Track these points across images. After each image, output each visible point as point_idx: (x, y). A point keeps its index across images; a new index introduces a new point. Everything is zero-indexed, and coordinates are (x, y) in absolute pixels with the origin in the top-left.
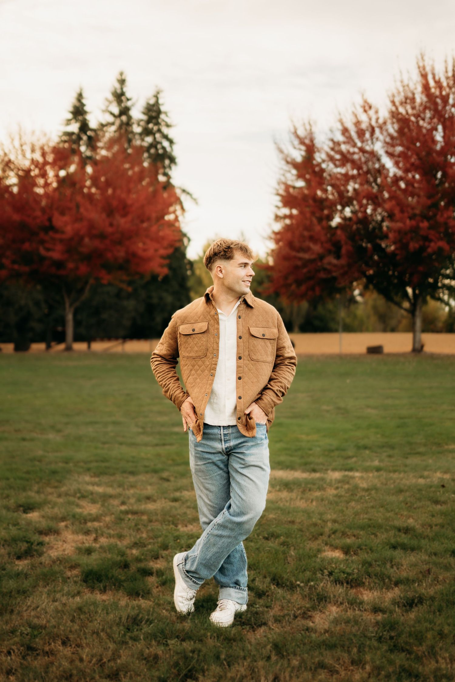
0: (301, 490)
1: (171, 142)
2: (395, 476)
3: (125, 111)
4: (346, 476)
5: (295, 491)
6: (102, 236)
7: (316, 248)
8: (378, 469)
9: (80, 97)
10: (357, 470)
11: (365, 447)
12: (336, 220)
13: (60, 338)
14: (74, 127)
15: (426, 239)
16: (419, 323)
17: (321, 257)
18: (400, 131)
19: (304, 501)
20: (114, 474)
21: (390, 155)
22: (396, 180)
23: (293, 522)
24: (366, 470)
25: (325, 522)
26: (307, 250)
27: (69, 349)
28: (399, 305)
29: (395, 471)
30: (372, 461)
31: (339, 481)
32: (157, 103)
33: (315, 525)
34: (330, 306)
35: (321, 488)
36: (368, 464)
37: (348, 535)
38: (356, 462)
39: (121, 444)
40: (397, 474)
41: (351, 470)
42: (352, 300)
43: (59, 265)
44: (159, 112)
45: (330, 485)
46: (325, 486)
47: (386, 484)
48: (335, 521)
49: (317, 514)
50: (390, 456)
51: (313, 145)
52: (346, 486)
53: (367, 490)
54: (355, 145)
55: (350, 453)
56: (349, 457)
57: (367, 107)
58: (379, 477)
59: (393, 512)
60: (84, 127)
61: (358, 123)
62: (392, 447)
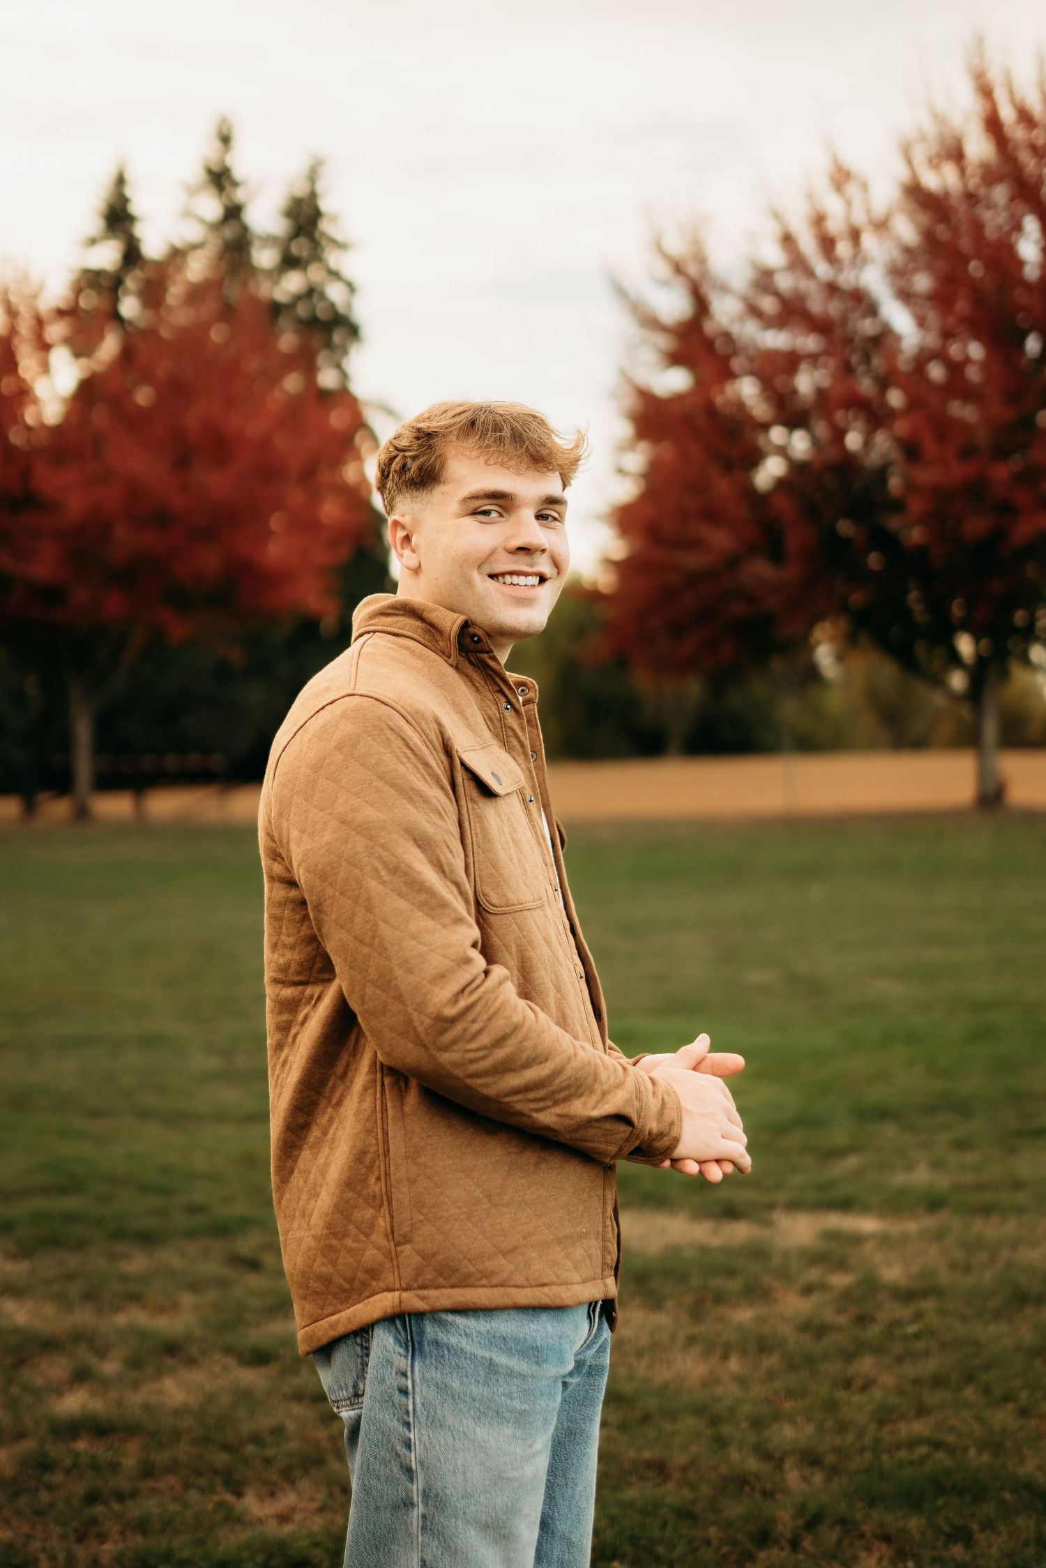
0: (689, 1299)
1: (351, 288)
2: (991, 1229)
3: (233, 213)
4: (832, 1236)
5: (670, 1304)
6: (162, 519)
7: (720, 540)
8: (934, 1203)
9: (121, 181)
10: (866, 1209)
11: (883, 1114)
12: (771, 470)
13: (61, 783)
14: (107, 256)
15: (1006, 509)
16: (990, 729)
17: (733, 563)
18: (929, 237)
19: (696, 1350)
20: (81, 1245)
21: (906, 296)
22: (923, 358)
23: (660, 1469)
24: (895, 1204)
25: (774, 1459)
26: (697, 544)
27: (82, 813)
28: (938, 681)
29: (987, 1210)
30: (910, 1167)
31: (814, 1258)
32: (313, 196)
33: (741, 1482)
34: (758, 688)
35: (756, 1293)
36: (899, 1179)
37: (862, 1536)
38: (858, 1173)
39: (144, 1115)
40: (994, 1220)
41: (846, 1205)
42: (812, 674)
43: (52, 595)
44: (316, 215)
45: (784, 1275)
46: (767, 1280)
47: (967, 1269)
48: (811, 1459)
49: (744, 1425)
50: (961, 1145)
51: (705, 273)
52: (840, 1280)
53: (906, 1295)
54: (809, 273)
55: (839, 1135)
56: (834, 1154)
57: (841, 178)
58: (939, 1236)
59: (1010, 1406)
60: (132, 255)
61: (819, 220)
62: (963, 1109)
